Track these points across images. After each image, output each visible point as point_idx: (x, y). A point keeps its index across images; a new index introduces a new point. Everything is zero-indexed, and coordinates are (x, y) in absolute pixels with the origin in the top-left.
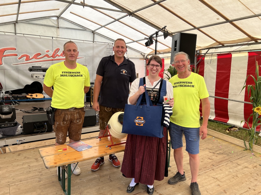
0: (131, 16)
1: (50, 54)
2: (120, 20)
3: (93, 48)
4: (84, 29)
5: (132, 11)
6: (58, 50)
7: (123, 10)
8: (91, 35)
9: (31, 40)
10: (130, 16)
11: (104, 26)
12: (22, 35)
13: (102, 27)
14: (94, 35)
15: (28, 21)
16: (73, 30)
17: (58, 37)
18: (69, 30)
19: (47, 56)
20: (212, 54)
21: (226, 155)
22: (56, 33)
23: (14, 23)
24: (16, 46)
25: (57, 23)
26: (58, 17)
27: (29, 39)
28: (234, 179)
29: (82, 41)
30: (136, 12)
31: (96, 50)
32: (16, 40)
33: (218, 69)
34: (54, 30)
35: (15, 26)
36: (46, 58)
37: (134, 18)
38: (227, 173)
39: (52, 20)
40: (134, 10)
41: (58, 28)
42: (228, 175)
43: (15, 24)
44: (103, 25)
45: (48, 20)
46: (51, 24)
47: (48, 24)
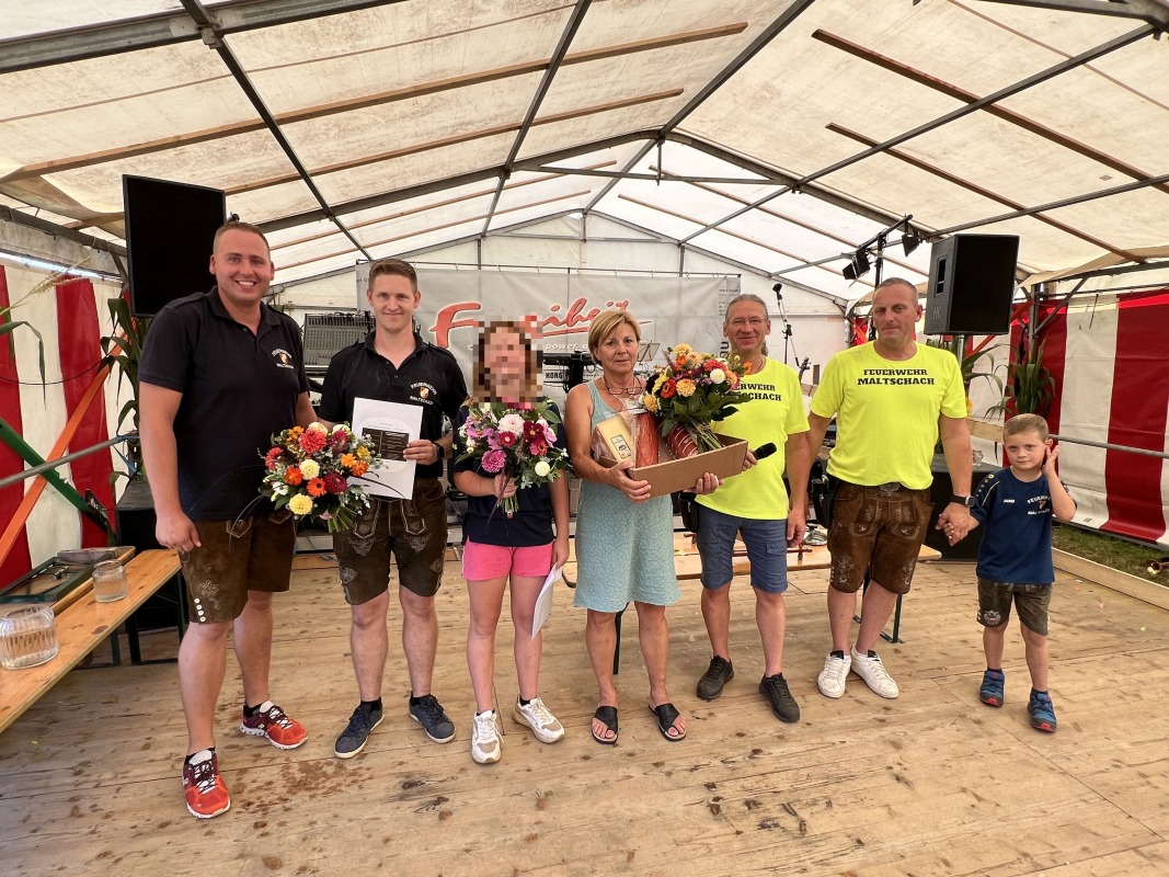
0: (797, 192)
1: (561, 316)
2: (762, 206)
3: (680, 291)
4: (656, 238)
5: (800, 178)
6: (581, 303)
7: (772, 175)
8: (676, 252)
9: (516, 280)
10: (794, 192)
11: (714, 226)
12: (496, 269)
13: (708, 227)
14: (683, 252)
15: (509, 231)
16: (625, 246)
17: (584, 266)
18: (614, 245)
19: (554, 320)
20: (1097, 296)
21: (1113, 633)
22: (577, 256)
23: (477, 237)
24: (480, 297)
25: (580, 229)
26: (585, 212)
27: (510, 277)
28: (1121, 701)
29: (649, 275)
30: (813, 178)
31: (688, 299)
32: (480, 282)
33: (1119, 349)
34: (573, 247)
35: (479, 246)
36: (550, 328)
37: (806, 197)
38: (1101, 682)
39: (569, 223)
40: (807, 174)
41: (585, 240)
42: (1104, 688)
43: (479, 241)
44: (710, 222)
45: (559, 222)
46: (567, 232)
47: (558, 234)
